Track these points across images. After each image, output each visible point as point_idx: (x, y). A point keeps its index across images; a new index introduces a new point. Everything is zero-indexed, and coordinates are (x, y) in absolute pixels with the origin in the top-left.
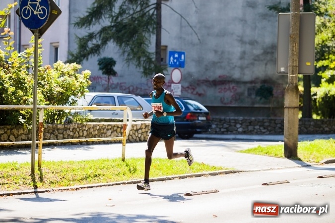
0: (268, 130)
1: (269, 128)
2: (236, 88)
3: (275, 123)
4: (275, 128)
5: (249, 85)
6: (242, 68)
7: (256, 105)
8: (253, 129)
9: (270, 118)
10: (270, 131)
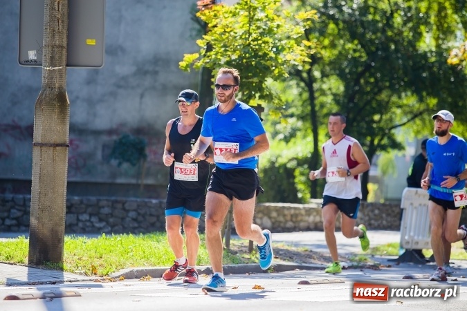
0: (108, 223)
1: (111, 220)
2: (77, 142)
3: (124, 209)
4: (123, 219)
5: (105, 138)
6: (91, 103)
7: (120, 180)
8: (75, 222)
9: (113, 198)
10: (113, 226)
